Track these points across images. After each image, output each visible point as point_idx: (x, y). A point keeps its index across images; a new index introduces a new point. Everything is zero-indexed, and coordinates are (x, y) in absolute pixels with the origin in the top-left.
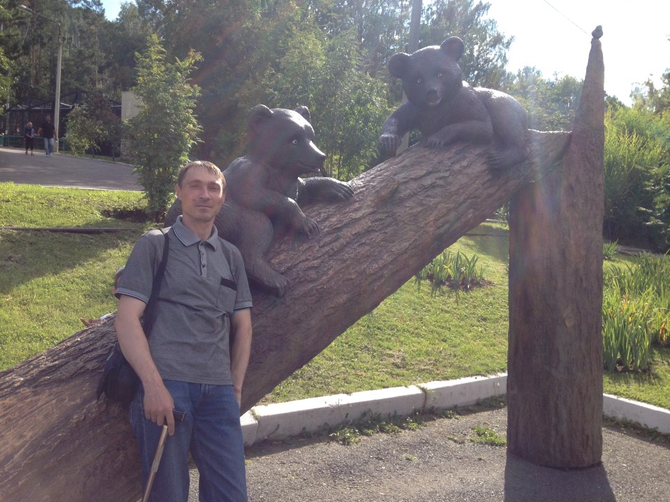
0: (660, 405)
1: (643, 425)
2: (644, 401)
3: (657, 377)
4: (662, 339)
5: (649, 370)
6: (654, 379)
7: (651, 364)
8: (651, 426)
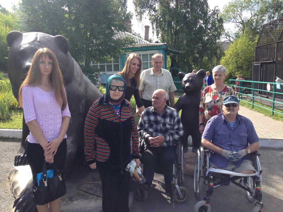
0: (10, 129)
1: (4, 137)
2: (4, 128)
3: (11, 120)
4: (15, 106)
5: (9, 118)
6: (10, 120)
7: (10, 116)
8: (7, 136)
